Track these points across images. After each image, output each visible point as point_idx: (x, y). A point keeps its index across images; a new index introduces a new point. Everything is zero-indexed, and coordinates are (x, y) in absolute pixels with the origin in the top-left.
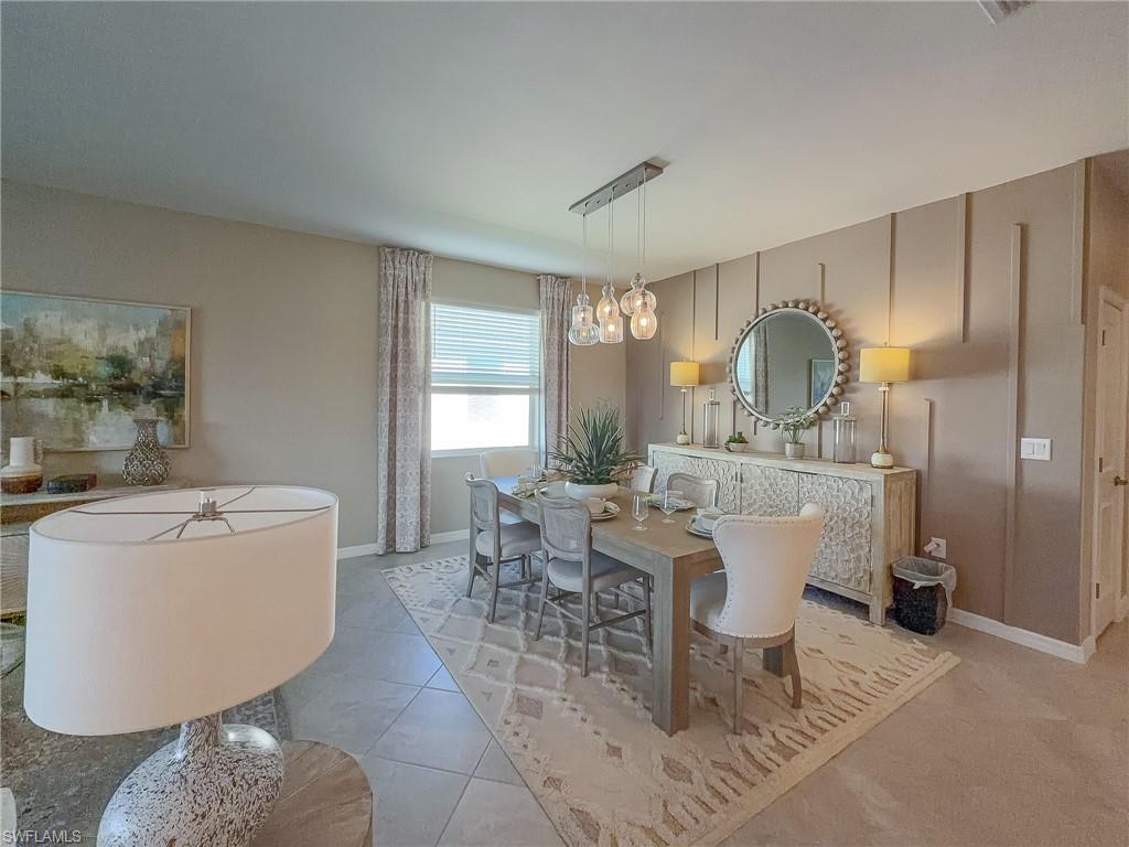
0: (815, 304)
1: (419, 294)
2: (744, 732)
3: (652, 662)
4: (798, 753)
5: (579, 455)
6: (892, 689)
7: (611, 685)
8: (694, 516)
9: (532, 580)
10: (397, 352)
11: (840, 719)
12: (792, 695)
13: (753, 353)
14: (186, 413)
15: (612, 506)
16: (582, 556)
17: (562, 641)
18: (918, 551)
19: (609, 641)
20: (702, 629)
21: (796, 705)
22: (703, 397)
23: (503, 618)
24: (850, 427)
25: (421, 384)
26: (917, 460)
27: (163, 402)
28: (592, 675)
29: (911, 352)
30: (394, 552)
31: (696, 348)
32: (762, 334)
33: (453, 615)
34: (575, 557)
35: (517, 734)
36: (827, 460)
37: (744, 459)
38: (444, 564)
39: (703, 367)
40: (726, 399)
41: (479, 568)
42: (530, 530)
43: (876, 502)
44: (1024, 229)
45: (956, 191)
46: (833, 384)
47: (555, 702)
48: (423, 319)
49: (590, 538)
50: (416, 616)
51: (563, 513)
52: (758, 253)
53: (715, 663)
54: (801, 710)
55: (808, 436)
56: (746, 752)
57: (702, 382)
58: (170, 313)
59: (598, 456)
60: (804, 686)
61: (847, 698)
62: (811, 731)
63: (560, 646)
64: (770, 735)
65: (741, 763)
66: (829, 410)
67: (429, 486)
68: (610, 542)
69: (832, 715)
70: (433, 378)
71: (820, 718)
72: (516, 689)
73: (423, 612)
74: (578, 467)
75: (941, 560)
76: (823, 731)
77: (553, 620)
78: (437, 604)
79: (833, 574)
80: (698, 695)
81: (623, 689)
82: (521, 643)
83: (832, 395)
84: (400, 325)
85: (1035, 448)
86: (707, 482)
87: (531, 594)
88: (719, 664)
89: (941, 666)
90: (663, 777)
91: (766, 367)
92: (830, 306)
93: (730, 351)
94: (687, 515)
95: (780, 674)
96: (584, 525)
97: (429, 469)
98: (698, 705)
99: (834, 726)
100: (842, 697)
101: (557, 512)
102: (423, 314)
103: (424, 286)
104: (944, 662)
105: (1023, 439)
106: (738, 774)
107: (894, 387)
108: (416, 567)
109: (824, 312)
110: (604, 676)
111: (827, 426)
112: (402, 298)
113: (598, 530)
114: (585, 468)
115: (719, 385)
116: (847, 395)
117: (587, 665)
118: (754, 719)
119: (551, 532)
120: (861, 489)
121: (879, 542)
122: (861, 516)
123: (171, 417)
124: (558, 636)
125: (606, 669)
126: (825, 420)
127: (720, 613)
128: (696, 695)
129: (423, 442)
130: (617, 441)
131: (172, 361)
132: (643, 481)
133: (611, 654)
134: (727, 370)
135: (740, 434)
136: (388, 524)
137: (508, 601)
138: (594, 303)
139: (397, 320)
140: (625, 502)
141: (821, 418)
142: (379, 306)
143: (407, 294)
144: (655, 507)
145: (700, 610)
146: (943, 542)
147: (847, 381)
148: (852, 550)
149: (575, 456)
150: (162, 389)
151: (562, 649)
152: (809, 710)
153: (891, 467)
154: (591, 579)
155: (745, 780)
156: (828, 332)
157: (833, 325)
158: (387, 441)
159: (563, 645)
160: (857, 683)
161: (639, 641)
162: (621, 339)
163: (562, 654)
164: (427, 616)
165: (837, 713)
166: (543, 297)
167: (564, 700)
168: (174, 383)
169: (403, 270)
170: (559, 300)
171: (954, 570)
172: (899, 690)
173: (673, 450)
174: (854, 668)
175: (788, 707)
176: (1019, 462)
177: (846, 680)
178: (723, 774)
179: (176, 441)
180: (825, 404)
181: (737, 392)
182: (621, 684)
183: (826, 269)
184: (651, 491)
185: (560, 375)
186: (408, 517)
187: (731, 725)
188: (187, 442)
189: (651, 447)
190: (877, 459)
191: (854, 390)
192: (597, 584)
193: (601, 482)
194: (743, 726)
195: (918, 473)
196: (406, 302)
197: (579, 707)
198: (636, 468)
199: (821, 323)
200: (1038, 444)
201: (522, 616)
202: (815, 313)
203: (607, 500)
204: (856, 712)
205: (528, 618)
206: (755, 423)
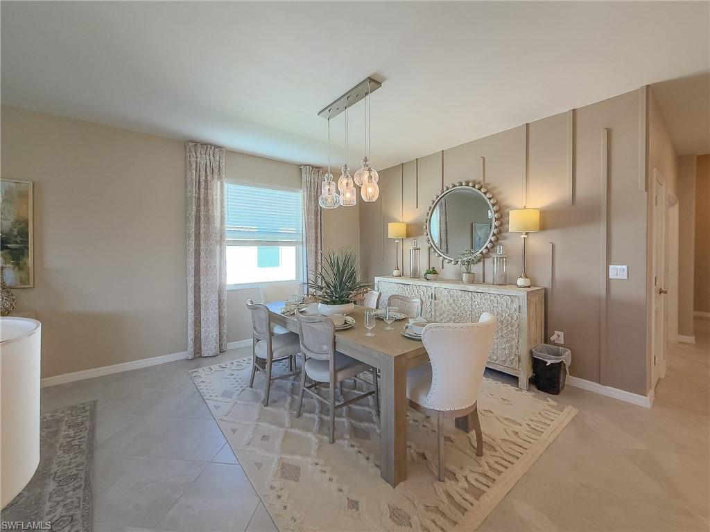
0: (479, 183)
1: (216, 176)
2: (446, 479)
3: (380, 429)
4: (484, 492)
5: (328, 284)
6: (540, 436)
7: (351, 449)
8: (407, 324)
9: (296, 372)
10: (200, 217)
11: (509, 462)
12: (476, 446)
13: (439, 219)
14: (30, 262)
15: (350, 319)
16: (329, 356)
17: (316, 417)
18: (546, 340)
19: (350, 414)
20: (415, 406)
21: (479, 453)
22: (409, 245)
23: (275, 402)
24: (503, 262)
25: (218, 238)
26: (545, 282)
27: (10, 253)
28: (337, 442)
29: (541, 212)
30: (201, 357)
31: (404, 214)
32: (444, 207)
33: (238, 402)
34: (324, 357)
35: (279, 497)
36: (487, 284)
37: (436, 285)
38: (236, 364)
39: (408, 226)
40: (424, 247)
41: (257, 366)
42: (293, 338)
43: (522, 310)
44: (609, 132)
45: (567, 109)
46: (492, 234)
47: (310, 467)
48: (219, 194)
49: (335, 343)
50: (211, 404)
51: (315, 326)
52: (443, 151)
53: (423, 426)
54: (483, 457)
55: (476, 269)
56: (449, 496)
57: (408, 236)
58: (14, 185)
59: (340, 285)
60: (484, 438)
61: (512, 446)
62: (490, 474)
63: (315, 421)
64: (464, 479)
65: (445, 506)
66: (489, 251)
67: (226, 309)
68: (348, 346)
69: (503, 459)
70: (227, 234)
71: (496, 462)
72: (281, 458)
73: (216, 401)
74: (326, 293)
75: (561, 345)
76: (500, 473)
77: (310, 400)
78: (227, 394)
79: (495, 358)
80: (412, 451)
81: (360, 452)
82: (287, 420)
83: (491, 242)
84: (202, 197)
85: (618, 272)
86: (414, 300)
87: (296, 382)
88: (425, 426)
89: (567, 417)
90: (390, 523)
91: (446, 227)
92: (489, 184)
93: (426, 215)
94: (403, 323)
95: (466, 430)
96: (330, 334)
97: (225, 298)
98: (413, 460)
99: (506, 468)
100: (508, 444)
101: (311, 325)
102: (219, 190)
103: (219, 170)
104: (569, 413)
105: (610, 266)
106: (444, 515)
107: (530, 235)
108: (215, 367)
109: (485, 188)
110: (346, 442)
111: (488, 262)
112: (203, 178)
113: (340, 337)
114: (332, 293)
115: (419, 237)
116: (499, 241)
117: (333, 434)
118: (452, 467)
119: (307, 339)
120: (512, 301)
121: (524, 336)
122: (512, 319)
123: (18, 264)
124: (314, 413)
125: (347, 436)
126: (487, 258)
127: (427, 394)
128: (412, 452)
129: (221, 279)
130: (353, 273)
131: (17, 222)
132: (372, 300)
133: (351, 425)
134: (424, 227)
135: (434, 268)
136: (196, 337)
137: (279, 388)
138: (336, 180)
139: (199, 194)
140: (358, 316)
141: (484, 257)
142: (186, 184)
143: (206, 176)
144: (380, 319)
145: (413, 392)
146: (561, 334)
147: (500, 232)
148: (507, 342)
149: (324, 285)
150: (9, 243)
151: (316, 423)
152: (488, 457)
153: (529, 287)
154: (336, 372)
155: (449, 520)
156: (488, 200)
157: (491, 196)
158: (193, 279)
159: (317, 420)
160: (517, 433)
161: (370, 413)
162: (355, 203)
163: (316, 427)
164: (219, 404)
165: (506, 457)
166: (304, 180)
167: (317, 464)
168: (19, 239)
169: (203, 159)
170: (314, 183)
171: (570, 351)
172: (544, 436)
173: (390, 280)
174: (513, 422)
175: (474, 455)
176: (608, 280)
177: (510, 433)
178: (433, 516)
179: (22, 282)
180: (487, 248)
181: (431, 241)
182: (359, 448)
183: (486, 161)
184: (377, 308)
185: (316, 233)
186: (210, 332)
187: (436, 474)
188: (32, 284)
189: (377, 279)
190: (521, 282)
191: (505, 238)
192: (340, 376)
193: (343, 302)
194: (445, 474)
195: (546, 290)
196: (206, 181)
197: (327, 469)
198: (367, 292)
199: (483, 195)
200: (620, 269)
201: (289, 399)
202: (480, 189)
203: (347, 315)
204: (519, 455)
205: (293, 400)
206: (443, 261)
